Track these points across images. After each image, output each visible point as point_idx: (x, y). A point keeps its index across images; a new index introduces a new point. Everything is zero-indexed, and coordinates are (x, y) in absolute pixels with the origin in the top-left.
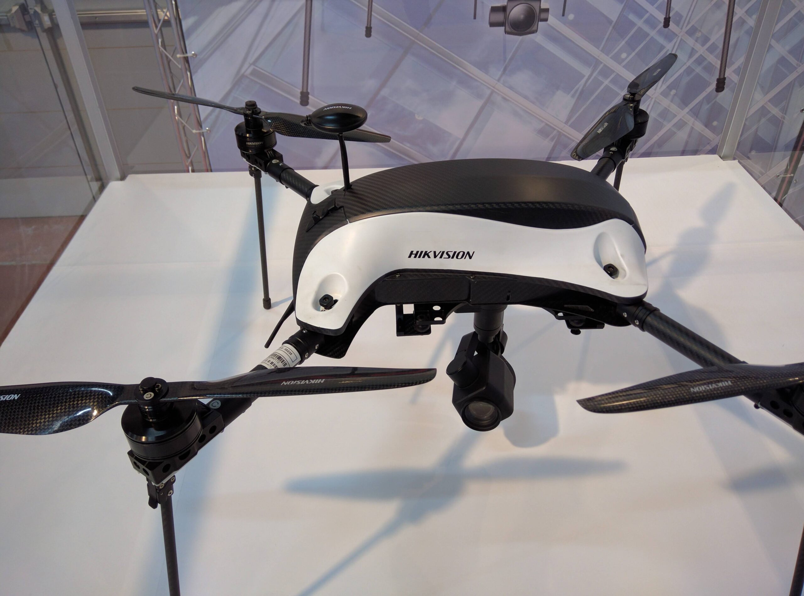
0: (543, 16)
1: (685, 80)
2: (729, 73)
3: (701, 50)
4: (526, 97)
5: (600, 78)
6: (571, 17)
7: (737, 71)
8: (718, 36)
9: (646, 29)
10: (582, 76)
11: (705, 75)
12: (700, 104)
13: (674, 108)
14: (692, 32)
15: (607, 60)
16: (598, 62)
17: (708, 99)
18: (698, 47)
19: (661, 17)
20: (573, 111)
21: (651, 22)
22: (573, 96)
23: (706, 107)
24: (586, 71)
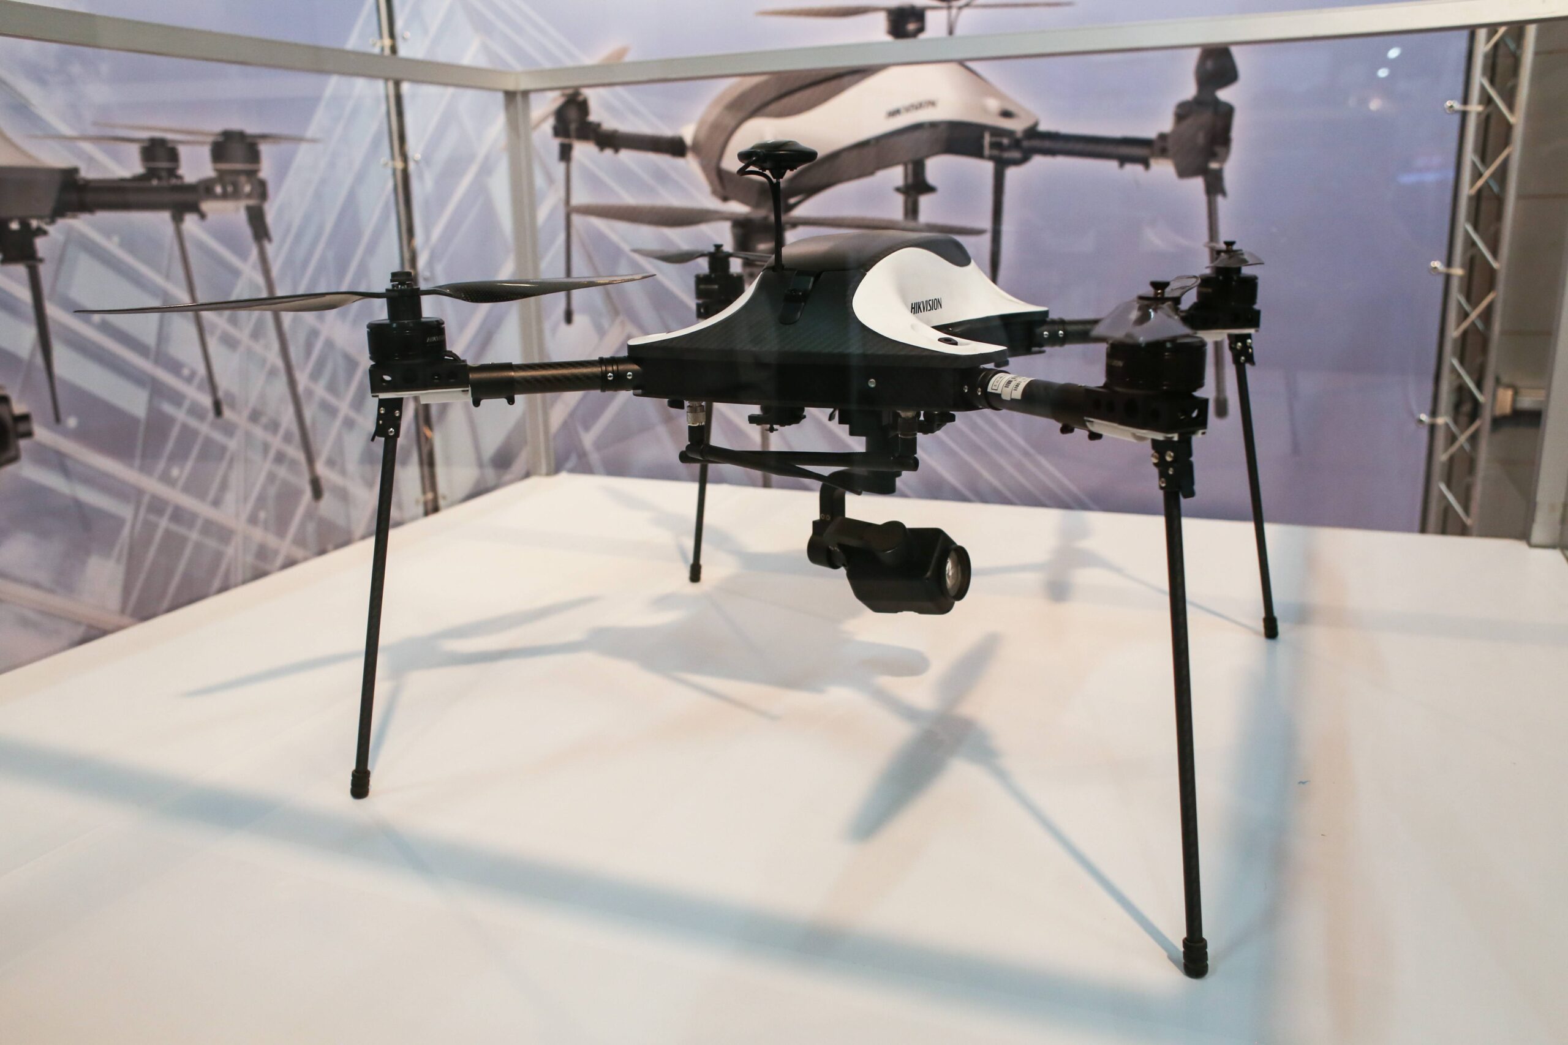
0: (22, 427)
1: (272, 491)
2: (321, 469)
3: (276, 442)
4: (36, 585)
5: (152, 518)
6: (72, 422)
7: (331, 463)
8: (288, 417)
9: (193, 423)
10: (119, 522)
11: (293, 479)
12: (303, 525)
13: (272, 541)
14: (255, 416)
15: (152, 485)
16: (140, 492)
17: (309, 515)
18: (269, 437)
19: (206, 401)
20: (127, 590)
21: (195, 411)
22: (118, 560)
23: (311, 527)
24: (125, 511)
